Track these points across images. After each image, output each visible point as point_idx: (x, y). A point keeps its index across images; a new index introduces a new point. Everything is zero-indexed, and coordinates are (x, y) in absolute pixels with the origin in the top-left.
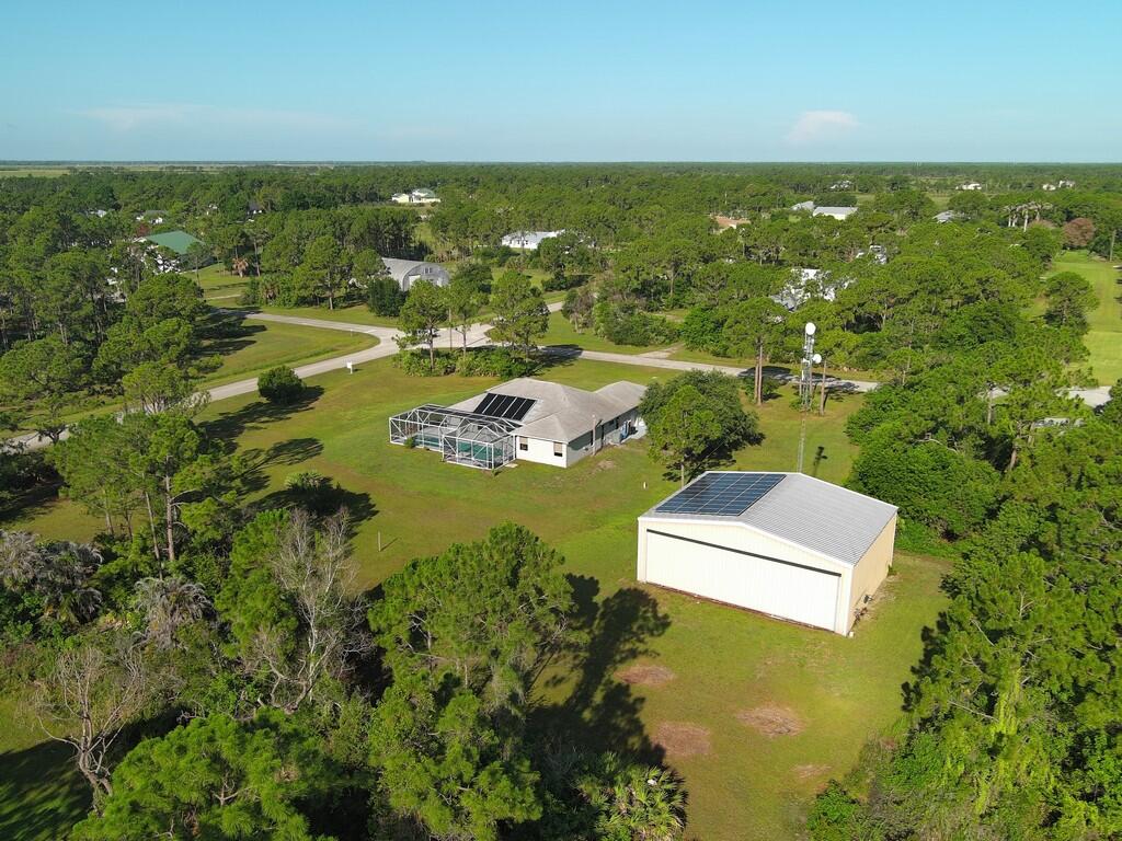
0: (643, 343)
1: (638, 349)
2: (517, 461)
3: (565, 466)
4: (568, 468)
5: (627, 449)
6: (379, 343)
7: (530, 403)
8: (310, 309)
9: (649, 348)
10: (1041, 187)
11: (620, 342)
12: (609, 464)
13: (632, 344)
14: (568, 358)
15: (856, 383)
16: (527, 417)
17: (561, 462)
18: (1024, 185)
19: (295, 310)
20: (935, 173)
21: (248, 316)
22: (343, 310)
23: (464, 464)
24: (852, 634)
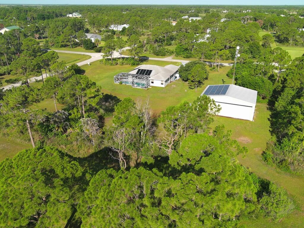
0: (164, 55)
1: (163, 57)
2: (151, 86)
3: (164, 87)
4: (165, 87)
5: (177, 82)
6: (91, 57)
7: (151, 71)
8: (64, 48)
9: (166, 56)
10: (242, 11)
11: (158, 55)
12: (174, 86)
13: (161, 56)
14: (146, 59)
15: (223, 64)
16: (151, 75)
17: (163, 86)
18: (238, 11)
19: (60, 49)
20: (214, 8)
21: (48, 51)
22: (75, 48)
23: (138, 87)
24: (253, 121)
